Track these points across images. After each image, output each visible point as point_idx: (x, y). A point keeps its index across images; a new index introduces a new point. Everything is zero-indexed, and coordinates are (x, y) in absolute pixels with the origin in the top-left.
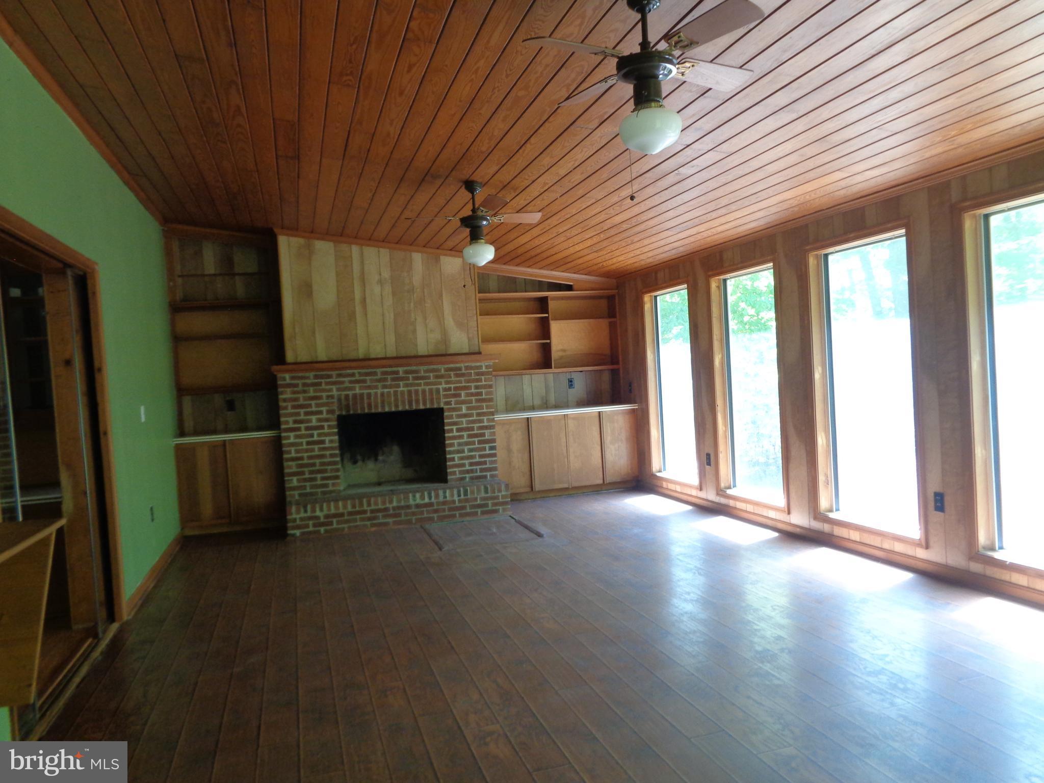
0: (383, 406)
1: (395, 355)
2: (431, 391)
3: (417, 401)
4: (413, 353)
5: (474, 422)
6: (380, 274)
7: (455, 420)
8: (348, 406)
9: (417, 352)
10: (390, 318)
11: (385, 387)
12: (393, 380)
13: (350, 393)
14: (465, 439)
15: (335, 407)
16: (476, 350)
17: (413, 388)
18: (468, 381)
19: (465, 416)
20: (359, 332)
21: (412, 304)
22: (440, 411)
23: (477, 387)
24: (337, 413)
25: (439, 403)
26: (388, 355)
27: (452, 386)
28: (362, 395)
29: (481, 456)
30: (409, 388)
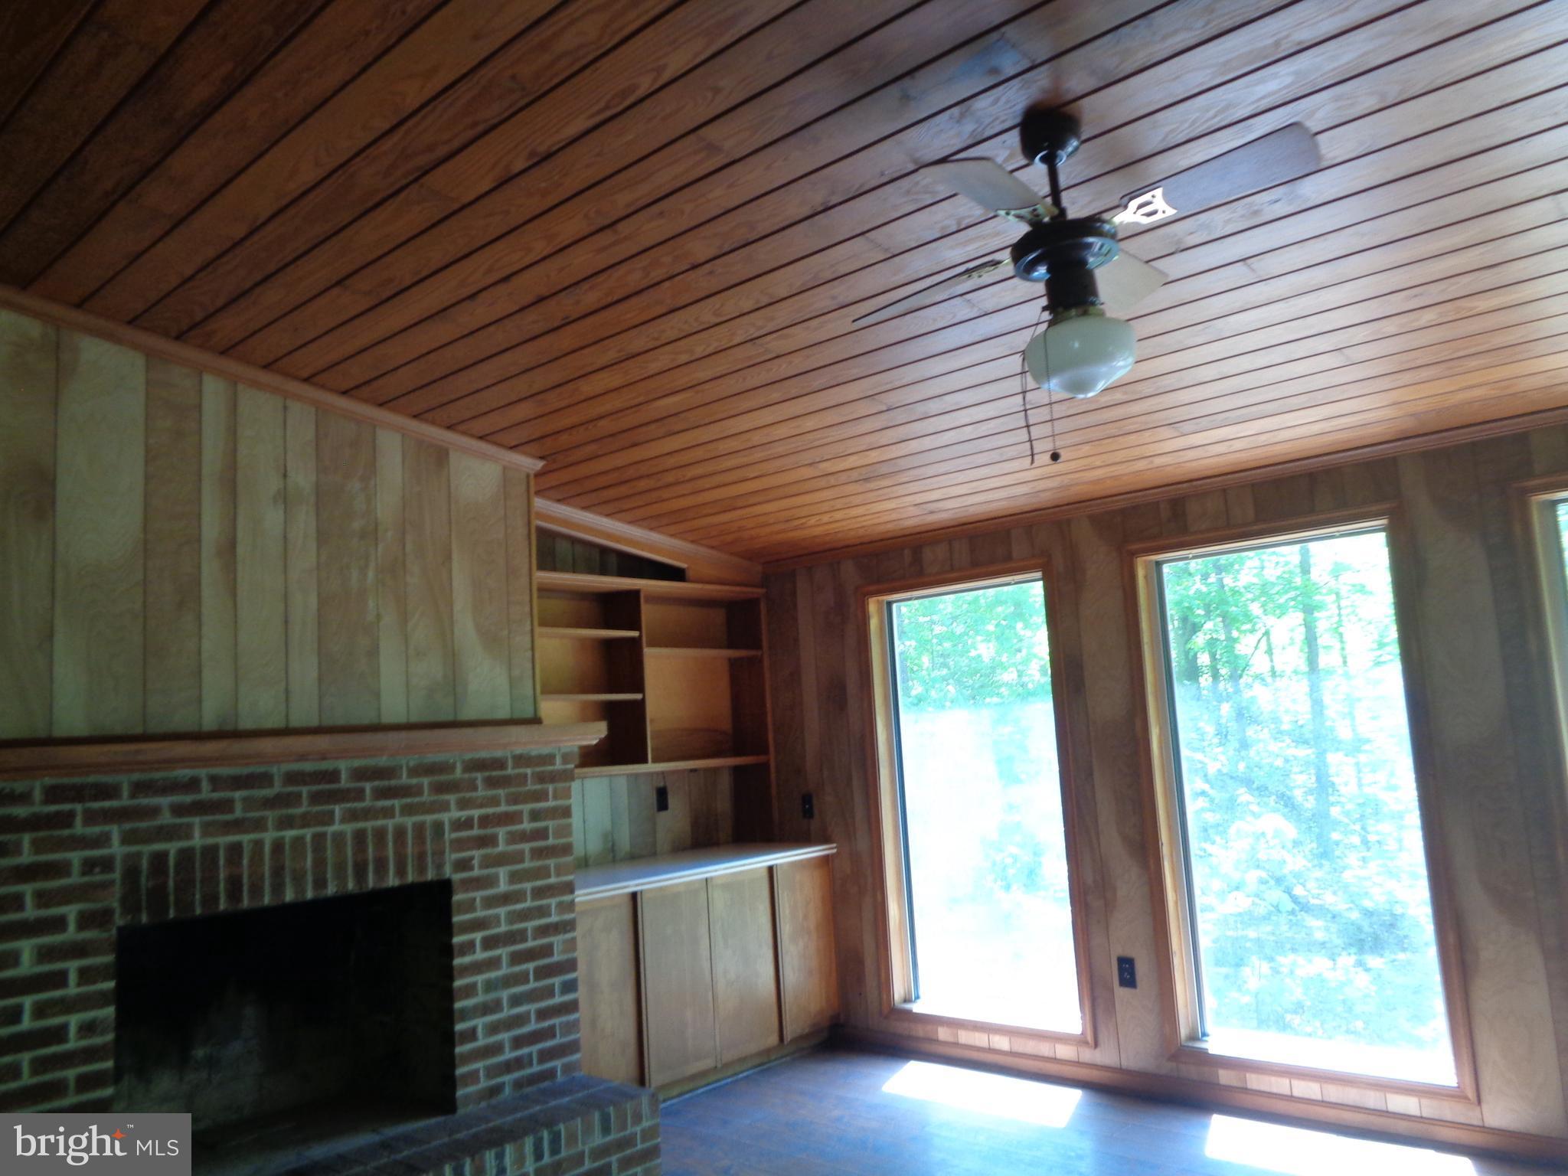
0: (278, 888)
1: (314, 722)
2: (419, 829)
3: (381, 865)
4: (366, 717)
5: (524, 915)
6: (285, 476)
7: (480, 913)
8: (158, 895)
9: (379, 716)
10: (305, 604)
11: (286, 823)
12: (316, 798)
13: (172, 847)
14: (504, 970)
15: (113, 900)
16: (528, 713)
17: (369, 825)
18: (514, 800)
19: (506, 899)
20: (206, 645)
21: (371, 574)
22: (444, 888)
23: (535, 816)
24: (119, 920)
25: (439, 866)
26: (296, 721)
27: (476, 813)
28: (210, 852)
29: (542, 1015)
30: (360, 825)
